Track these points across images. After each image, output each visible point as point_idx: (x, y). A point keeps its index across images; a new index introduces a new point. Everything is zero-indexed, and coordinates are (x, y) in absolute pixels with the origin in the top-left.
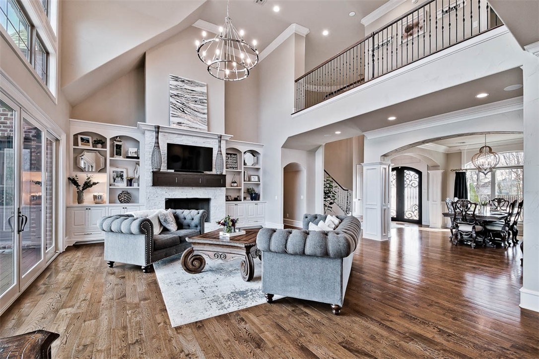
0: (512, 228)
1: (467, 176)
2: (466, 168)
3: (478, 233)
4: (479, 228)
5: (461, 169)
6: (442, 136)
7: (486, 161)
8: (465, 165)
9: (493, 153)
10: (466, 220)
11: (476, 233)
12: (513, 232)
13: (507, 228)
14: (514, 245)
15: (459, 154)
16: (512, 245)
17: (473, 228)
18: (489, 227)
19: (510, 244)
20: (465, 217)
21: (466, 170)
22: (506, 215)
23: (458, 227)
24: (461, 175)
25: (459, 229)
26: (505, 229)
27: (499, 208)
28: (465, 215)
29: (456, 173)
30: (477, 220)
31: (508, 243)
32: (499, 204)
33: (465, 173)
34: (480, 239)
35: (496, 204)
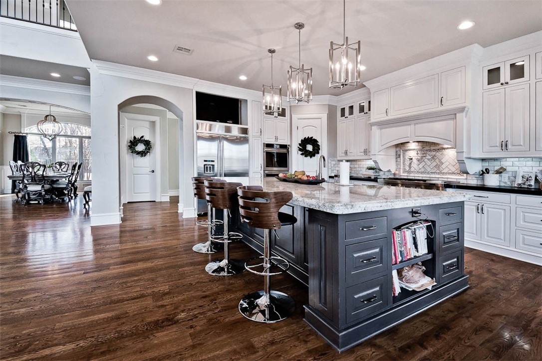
0: (73, 185)
1: (27, 140)
2: (26, 132)
3: (47, 191)
4: (47, 187)
5: (21, 133)
6: (11, 98)
7: (49, 128)
8: (26, 129)
9: (56, 122)
10: (36, 181)
11: (45, 191)
12: (74, 188)
13: (70, 185)
14: (75, 198)
15: (19, 116)
16: (74, 198)
17: (42, 187)
18: (55, 186)
19: (72, 197)
20: (35, 178)
21: (27, 134)
22: (70, 174)
23: (27, 188)
24: (21, 139)
25: (28, 189)
26: (69, 186)
27: (60, 171)
28: (34, 176)
29: (15, 136)
30: (45, 180)
31: (71, 196)
32: (60, 167)
33: (25, 136)
34: (47, 197)
35: (58, 167)
